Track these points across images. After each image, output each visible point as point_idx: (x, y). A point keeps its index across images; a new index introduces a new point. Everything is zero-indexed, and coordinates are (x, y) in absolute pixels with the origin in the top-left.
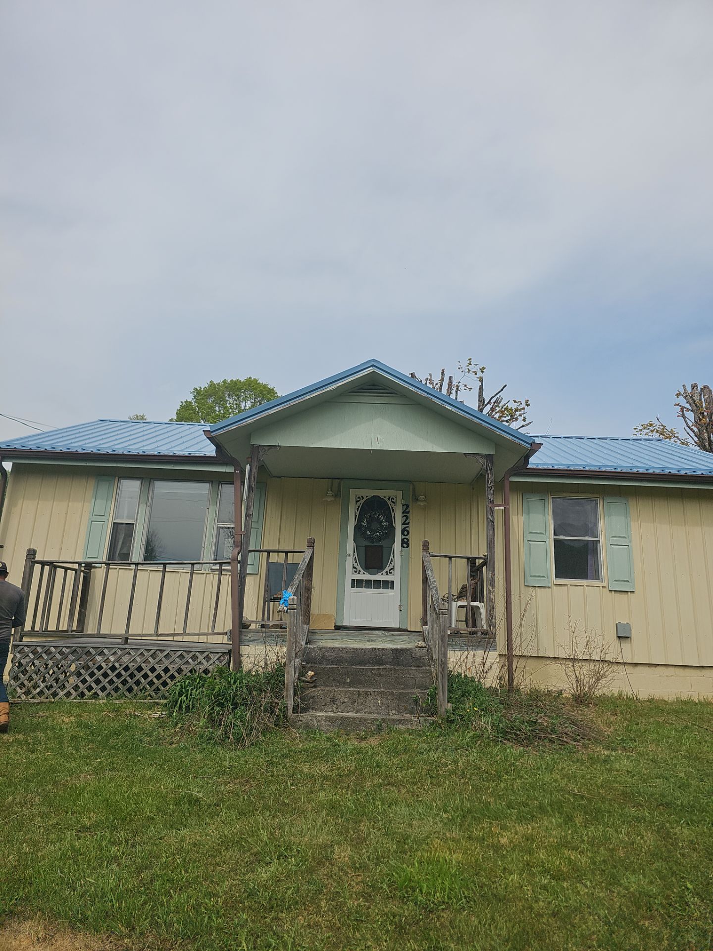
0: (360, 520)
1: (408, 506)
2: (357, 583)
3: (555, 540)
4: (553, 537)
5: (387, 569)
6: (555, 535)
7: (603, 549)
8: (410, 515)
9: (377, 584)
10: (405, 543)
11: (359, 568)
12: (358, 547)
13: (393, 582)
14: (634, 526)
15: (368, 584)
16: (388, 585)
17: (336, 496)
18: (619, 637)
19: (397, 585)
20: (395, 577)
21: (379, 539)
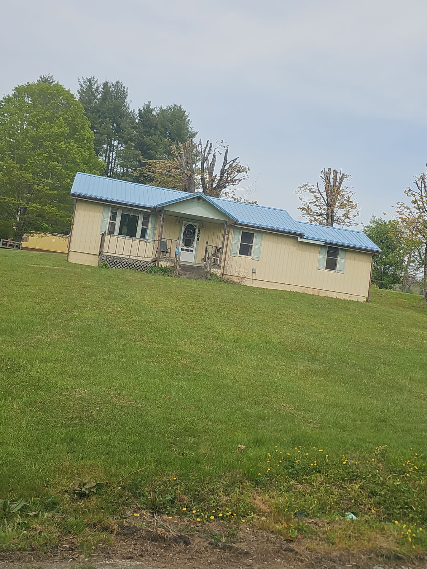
0: (185, 231)
1: (200, 229)
2: (183, 250)
3: (241, 244)
4: (240, 243)
5: (192, 246)
6: (241, 242)
7: (253, 247)
8: (200, 231)
9: (188, 250)
10: (198, 239)
11: (184, 245)
12: (184, 239)
13: (193, 251)
14: (263, 242)
15: (186, 250)
16: (192, 251)
17: (179, 222)
18: (253, 272)
19: (194, 251)
20: (194, 249)
21: (190, 237)
